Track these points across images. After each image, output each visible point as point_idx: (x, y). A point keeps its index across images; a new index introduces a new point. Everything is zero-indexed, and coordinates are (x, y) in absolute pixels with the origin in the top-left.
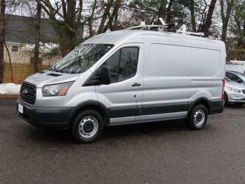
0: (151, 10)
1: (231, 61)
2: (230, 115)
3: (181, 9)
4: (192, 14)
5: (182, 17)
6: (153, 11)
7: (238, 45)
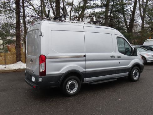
0: (101, 17)
1: (148, 39)
2: (148, 69)
3: (118, 15)
4: (124, 16)
5: (119, 19)
6: (102, 17)
7: (151, 31)
